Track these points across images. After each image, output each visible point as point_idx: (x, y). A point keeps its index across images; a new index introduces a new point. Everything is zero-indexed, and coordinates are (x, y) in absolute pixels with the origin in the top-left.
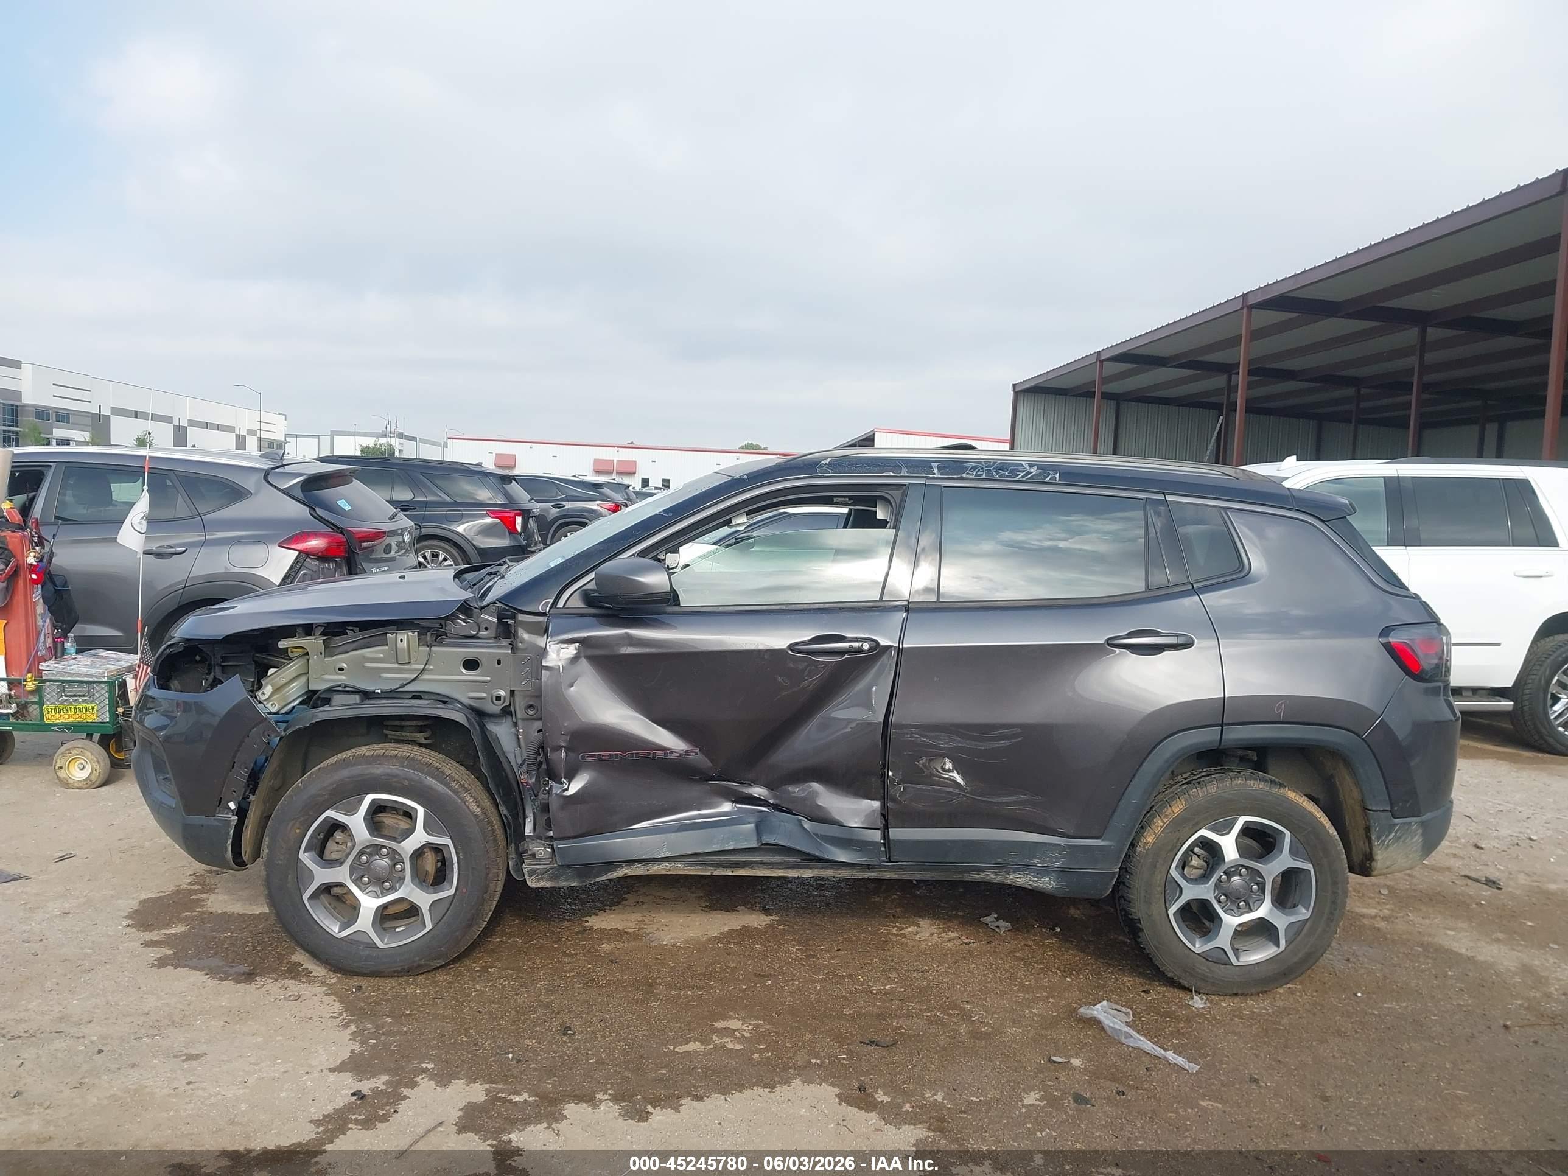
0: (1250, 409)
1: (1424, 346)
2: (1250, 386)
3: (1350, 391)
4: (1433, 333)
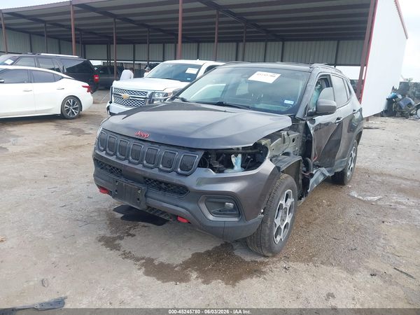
4: (116, 20)
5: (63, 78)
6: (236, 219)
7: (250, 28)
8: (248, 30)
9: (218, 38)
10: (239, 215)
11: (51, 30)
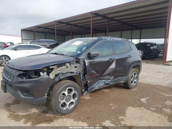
0: (57, 34)
1: (71, 27)
2: (56, 31)
3: (48, 30)
4: (72, 26)
5: (41, 47)
6: (32, 98)
7: (124, 25)
8: (122, 26)
9: (109, 30)
10: (33, 96)
11: (51, 31)
